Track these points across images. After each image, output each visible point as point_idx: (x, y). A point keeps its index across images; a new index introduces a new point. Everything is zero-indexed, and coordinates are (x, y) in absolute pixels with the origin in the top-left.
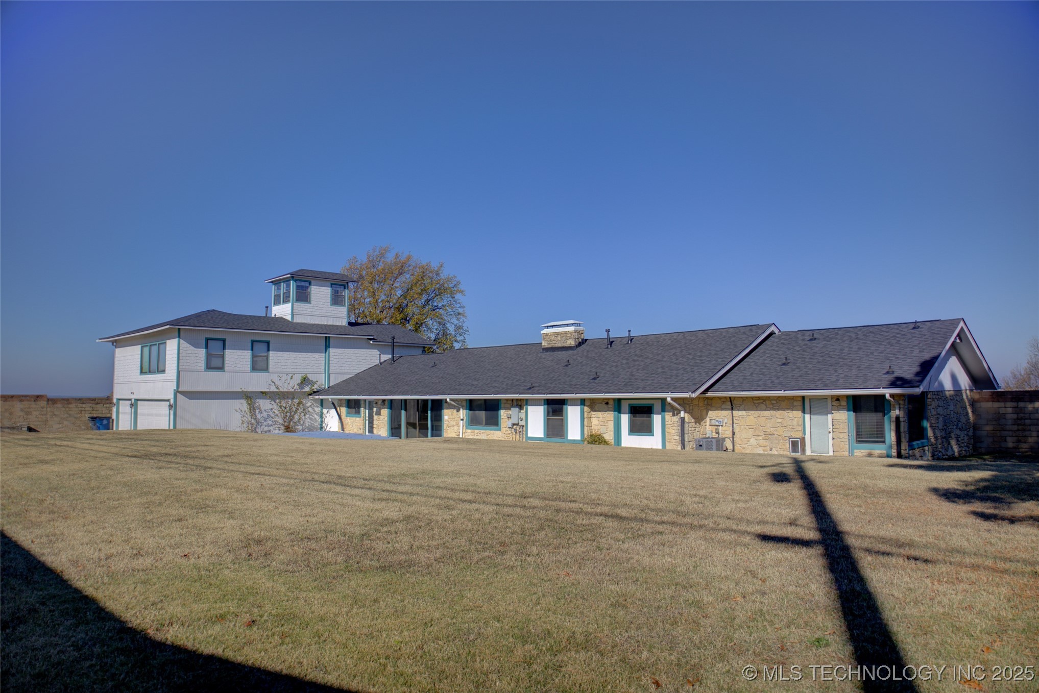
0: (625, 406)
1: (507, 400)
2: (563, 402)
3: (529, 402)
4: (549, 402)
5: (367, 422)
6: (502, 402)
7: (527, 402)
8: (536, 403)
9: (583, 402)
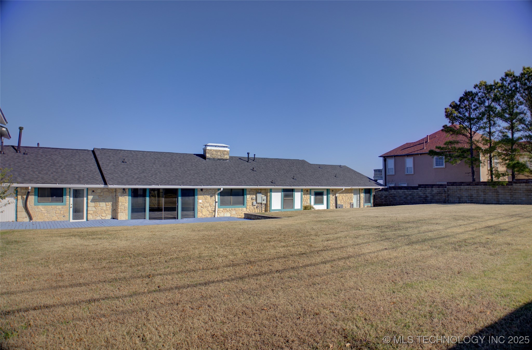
0: (313, 192)
1: (251, 189)
2: (292, 190)
3: (273, 190)
4: (284, 190)
5: (71, 209)
6: (247, 190)
7: (271, 190)
8: (277, 191)
9: (302, 190)
